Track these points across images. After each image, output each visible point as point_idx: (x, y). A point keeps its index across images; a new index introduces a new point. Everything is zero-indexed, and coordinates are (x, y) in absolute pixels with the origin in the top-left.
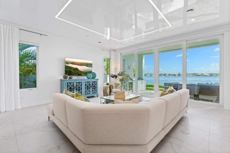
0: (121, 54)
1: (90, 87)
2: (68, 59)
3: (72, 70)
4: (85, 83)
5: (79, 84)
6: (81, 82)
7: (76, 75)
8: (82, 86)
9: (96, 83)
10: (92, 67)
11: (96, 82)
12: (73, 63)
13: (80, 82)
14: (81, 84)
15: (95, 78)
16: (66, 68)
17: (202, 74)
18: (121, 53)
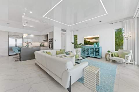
2: (85, 37)
3: (87, 42)
10: (99, 39)
12: (87, 39)
16: (84, 41)
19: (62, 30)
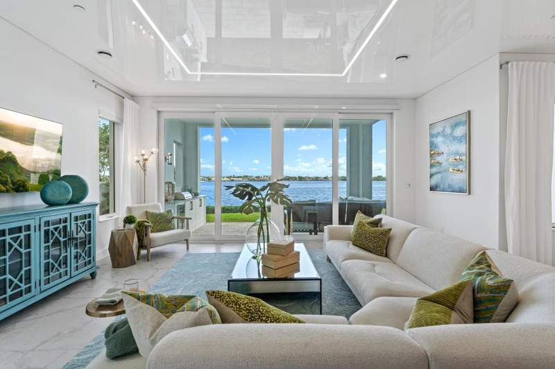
0: (159, 112)
1: (65, 242)
4: (43, 229)
5: (15, 239)
6: (28, 228)
7: (7, 191)
8: (28, 246)
9: (90, 222)
11: (90, 215)
13: (22, 224)
14: (28, 237)
15: (82, 198)
17: (258, 177)
18: (160, 109)
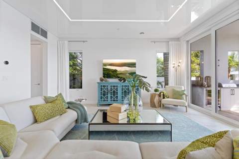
2: (105, 61)
3: (111, 72)
4: (121, 87)
5: (114, 88)
8: (118, 91)
10: (135, 67)
12: (111, 65)
13: (116, 85)
14: (117, 88)
16: (104, 70)
19: (35, 28)
